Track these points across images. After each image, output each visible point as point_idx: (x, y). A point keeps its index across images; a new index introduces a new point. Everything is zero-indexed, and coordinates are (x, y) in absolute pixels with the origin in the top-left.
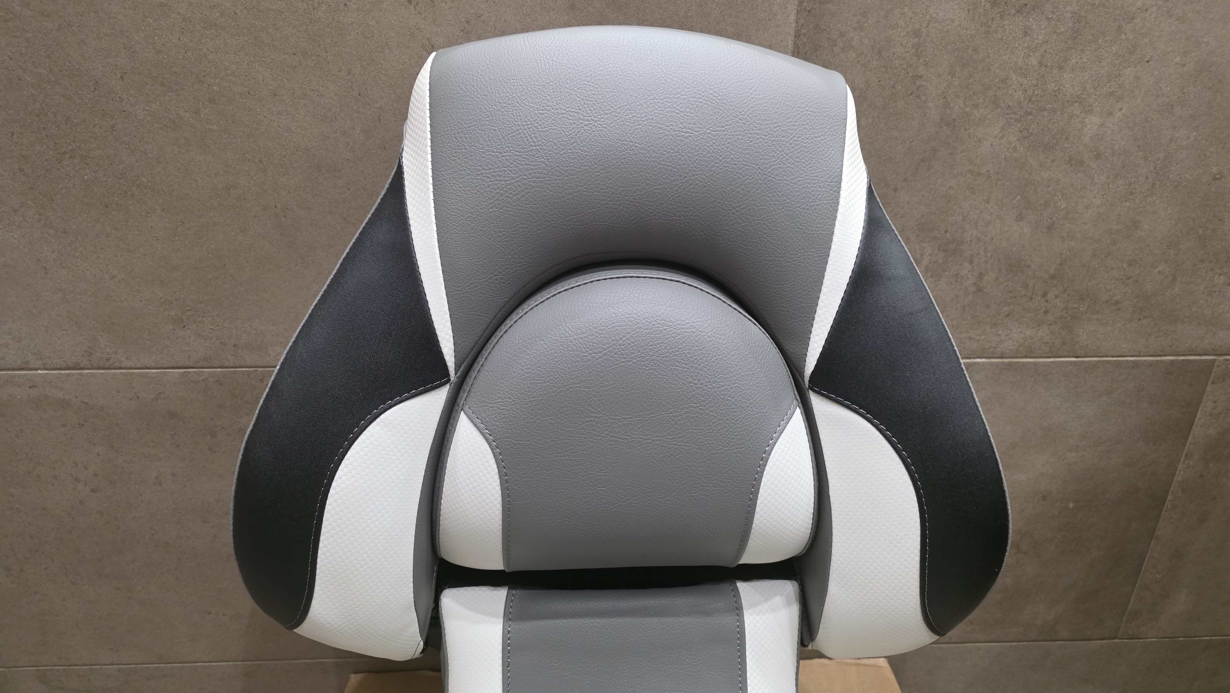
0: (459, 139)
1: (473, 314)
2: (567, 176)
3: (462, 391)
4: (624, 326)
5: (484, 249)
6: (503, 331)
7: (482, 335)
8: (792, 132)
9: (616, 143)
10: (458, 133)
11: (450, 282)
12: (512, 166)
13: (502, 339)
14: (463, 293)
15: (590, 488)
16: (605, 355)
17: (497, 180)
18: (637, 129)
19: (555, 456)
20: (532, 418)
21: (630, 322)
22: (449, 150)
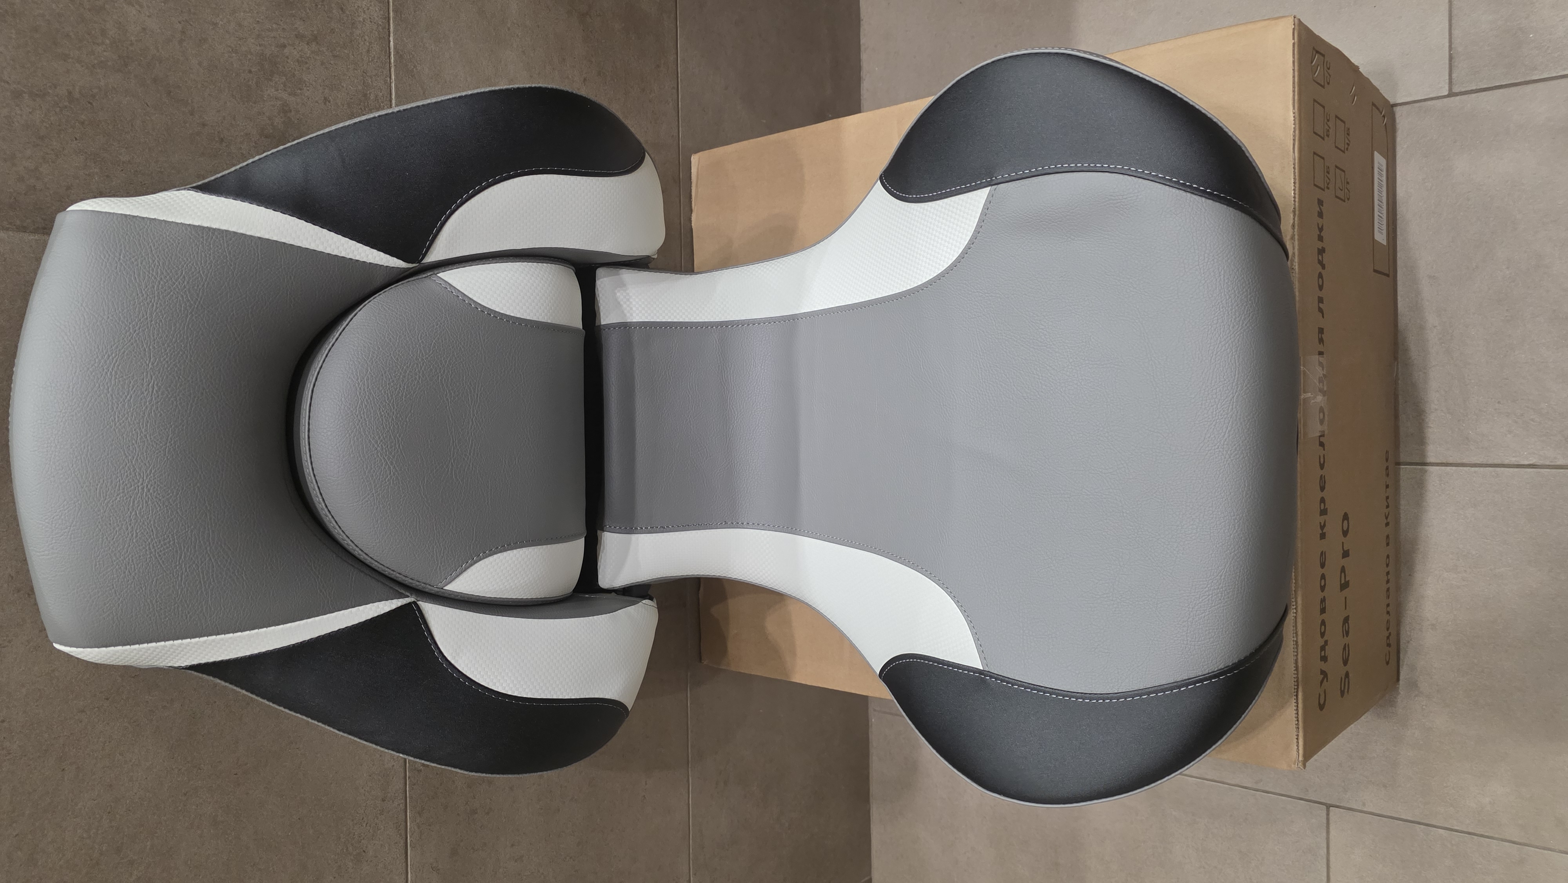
1: (351, 586)
3: (424, 590)
4: (362, 445)
5: (286, 582)
6: (366, 557)
7: (369, 575)
8: (147, 277)
10: (159, 616)
12: (196, 562)
13: (373, 557)
15: (517, 471)
16: (392, 464)
17: (213, 575)
18: (151, 438)
20: (453, 527)
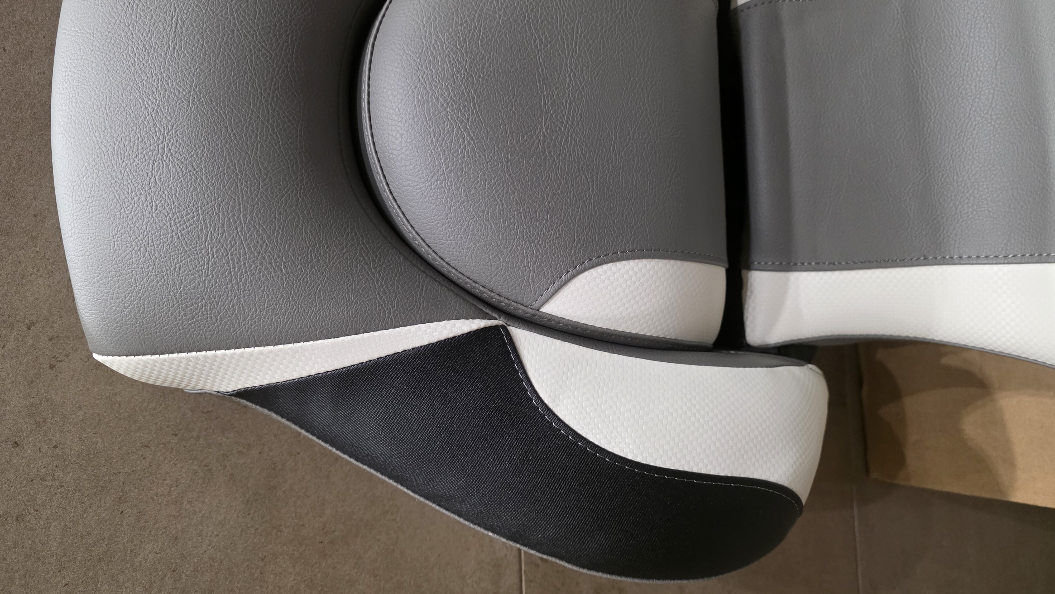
0: (194, 314)
1: (420, 296)
2: (237, 175)
3: (515, 311)
4: (429, 105)
5: (336, 281)
9: (192, 112)
10: (185, 316)
11: (379, 322)
13: (451, 263)
14: (393, 308)
15: (631, 150)
16: (466, 129)
18: (173, 85)
19: (593, 192)
20: (547, 221)
21: (423, 97)
22: (209, 327)
